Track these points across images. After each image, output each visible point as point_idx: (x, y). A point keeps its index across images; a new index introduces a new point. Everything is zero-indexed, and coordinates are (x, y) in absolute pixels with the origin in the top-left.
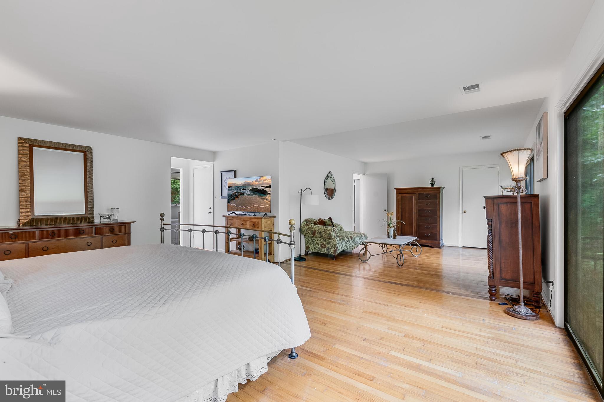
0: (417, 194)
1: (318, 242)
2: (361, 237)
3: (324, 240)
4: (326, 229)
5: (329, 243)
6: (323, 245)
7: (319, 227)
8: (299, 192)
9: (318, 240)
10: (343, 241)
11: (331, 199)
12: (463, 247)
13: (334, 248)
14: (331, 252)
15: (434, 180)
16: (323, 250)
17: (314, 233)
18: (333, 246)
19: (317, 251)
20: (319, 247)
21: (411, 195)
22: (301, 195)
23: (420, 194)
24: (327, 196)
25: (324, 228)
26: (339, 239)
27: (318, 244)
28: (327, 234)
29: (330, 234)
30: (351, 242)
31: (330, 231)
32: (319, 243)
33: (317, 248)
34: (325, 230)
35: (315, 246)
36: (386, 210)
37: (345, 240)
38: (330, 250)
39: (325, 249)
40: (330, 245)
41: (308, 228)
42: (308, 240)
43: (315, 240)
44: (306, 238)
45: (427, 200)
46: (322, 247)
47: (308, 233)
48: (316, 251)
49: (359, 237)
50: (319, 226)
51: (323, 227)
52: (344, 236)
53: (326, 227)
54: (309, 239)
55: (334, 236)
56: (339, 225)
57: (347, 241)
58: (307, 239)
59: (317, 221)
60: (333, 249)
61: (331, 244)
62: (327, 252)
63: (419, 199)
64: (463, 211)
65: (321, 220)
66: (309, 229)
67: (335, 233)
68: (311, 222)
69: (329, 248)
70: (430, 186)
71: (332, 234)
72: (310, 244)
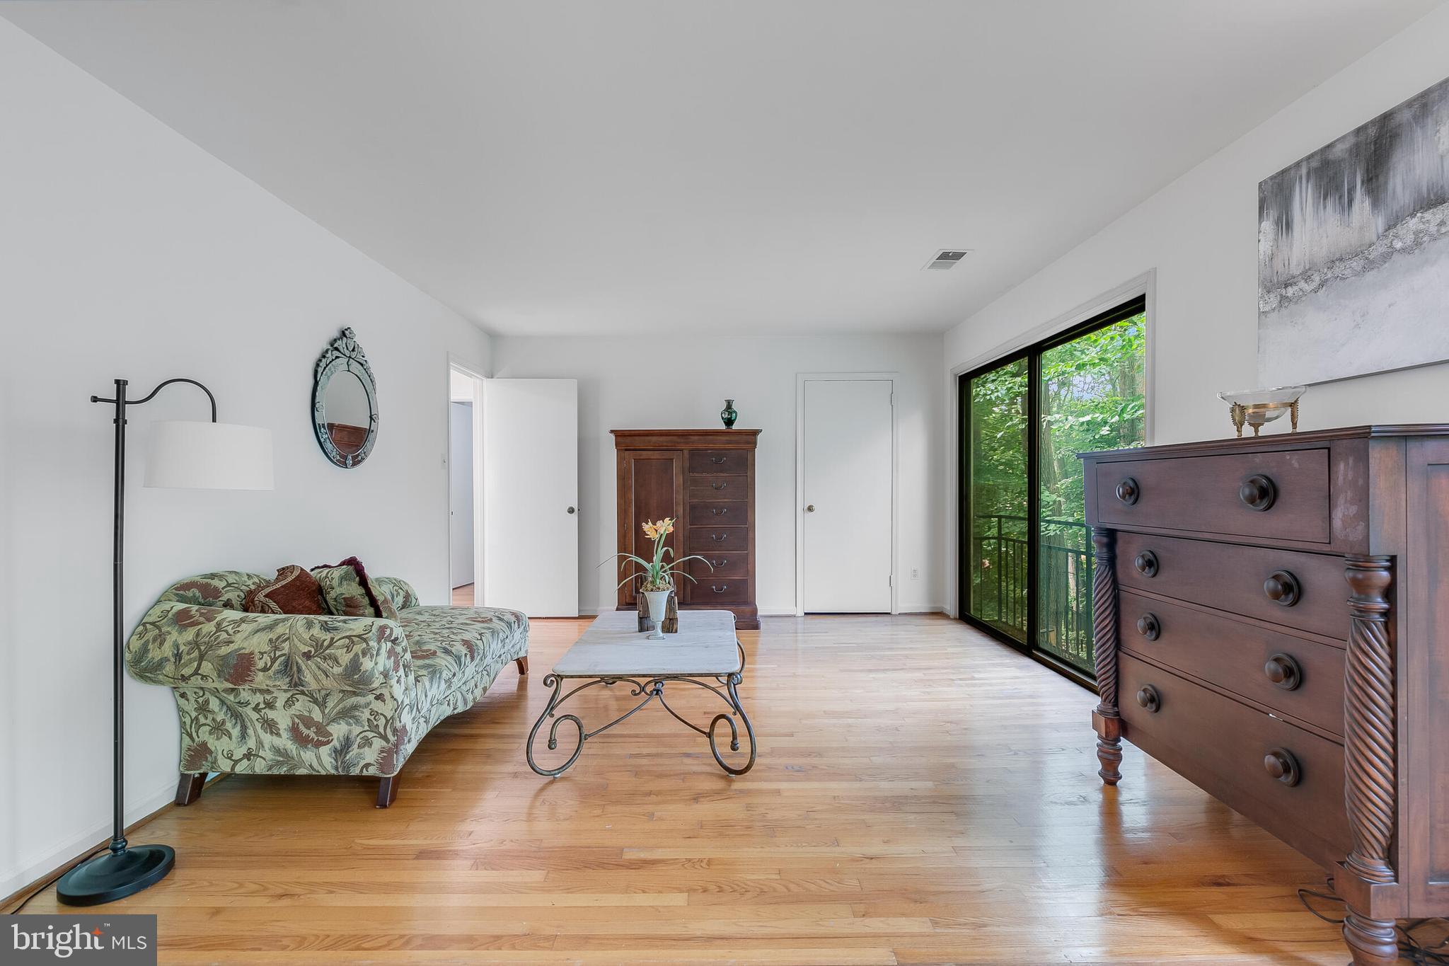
0: (686, 452)
1: (271, 714)
2: (508, 632)
3: (315, 701)
4: (327, 637)
5: (347, 714)
6: (305, 731)
7: (280, 629)
8: (95, 399)
9: (270, 705)
10: (431, 681)
11: (354, 464)
12: (806, 614)
13: (385, 738)
14: (367, 759)
15: (734, 407)
16: (308, 756)
17: (239, 669)
18: (372, 728)
19: (270, 769)
20: (285, 742)
21: (667, 455)
22: (120, 422)
23: (694, 453)
24: (329, 446)
25: (316, 631)
26: (411, 677)
27: (270, 726)
28: (337, 670)
29: (355, 666)
30: (470, 669)
31: (358, 648)
32: (283, 718)
33: (268, 754)
34: (318, 645)
35: (252, 743)
36: (576, 510)
37: (441, 673)
38: (354, 751)
39: (325, 751)
40: (358, 722)
41: (195, 644)
42: (203, 708)
43: (248, 703)
44: (182, 701)
45: (717, 472)
46: (301, 740)
47: (196, 673)
48: (260, 767)
49: (501, 634)
50: (276, 623)
51: (309, 625)
52: (432, 647)
53: (325, 627)
54: (207, 702)
55: (386, 675)
56: (397, 584)
57: (454, 675)
58: (190, 707)
59: (268, 583)
60: (378, 743)
61: (366, 714)
62: (336, 769)
63: (692, 469)
64: (806, 508)
65: (296, 573)
66: (202, 649)
67: (391, 653)
68: (225, 598)
69: (347, 744)
70: (723, 427)
71: (367, 664)
72: (218, 729)
